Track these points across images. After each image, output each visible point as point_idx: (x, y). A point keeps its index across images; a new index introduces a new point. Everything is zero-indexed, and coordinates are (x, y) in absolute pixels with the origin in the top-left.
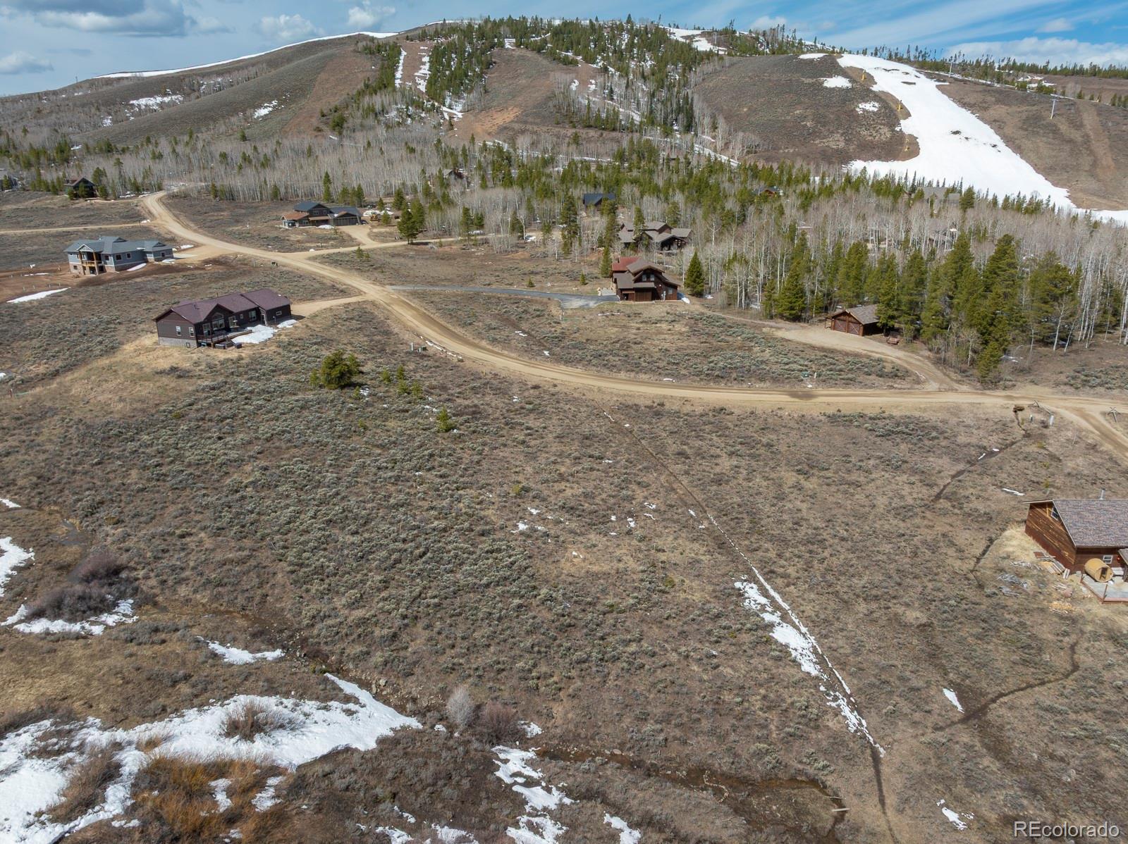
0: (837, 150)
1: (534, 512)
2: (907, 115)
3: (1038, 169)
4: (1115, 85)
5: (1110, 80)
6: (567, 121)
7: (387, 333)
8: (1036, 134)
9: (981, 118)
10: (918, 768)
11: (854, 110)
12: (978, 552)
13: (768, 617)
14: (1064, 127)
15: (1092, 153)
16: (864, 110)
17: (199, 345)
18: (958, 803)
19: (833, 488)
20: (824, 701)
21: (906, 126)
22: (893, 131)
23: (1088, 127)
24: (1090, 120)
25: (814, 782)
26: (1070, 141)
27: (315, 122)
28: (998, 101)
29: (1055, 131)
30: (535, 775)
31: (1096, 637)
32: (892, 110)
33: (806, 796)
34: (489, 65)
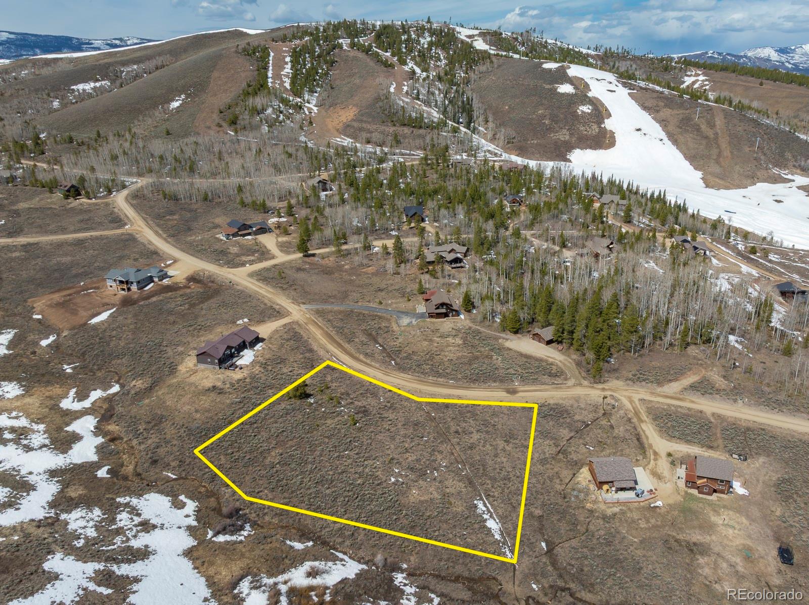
0: (564, 142)
1: (397, 471)
2: (609, 115)
3: (686, 158)
4: (745, 81)
5: (742, 77)
6: (389, 120)
7: (311, 351)
8: (686, 131)
9: (654, 119)
10: (527, 571)
11: (576, 111)
12: (567, 481)
13: (485, 516)
14: (704, 127)
15: (718, 147)
16: (583, 112)
17: (220, 368)
18: (537, 582)
19: (518, 450)
20: (501, 549)
21: (609, 124)
22: (600, 127)
23: (718, 127)
24: (719, 121)
25: (494, 578)
26: (707, 137)
27: (215, 116)
28: (666, 106)
29: (698, 130)
30: (407, 582)
31: (598, 518)
32: (600, 112)
33: (492, 584)
34: (332, 63)
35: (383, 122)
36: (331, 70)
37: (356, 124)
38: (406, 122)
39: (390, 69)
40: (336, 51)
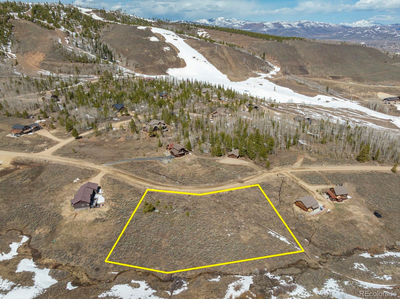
0: (163, 65)
2: (179, 52)
3: (218, 69)
5: (222, 32)
8: (214, 57)
9: (198, 52)
11: (163, 50)
14: (220, 54)
15: (229, 63)
16: (166, 50)
21: (180, 55)
22: (177, 57)
23: (226, 54)
24: (226, 52)
26: (223, 59)
28: (201, 46)
29: (219, 56)
32: (174, 50)
34: (11, 27)
35: (64, 61)
36: (12, 31)
37: (48, 63)
38: (78, 60)
39: (52, 31)
40: (11, 20)
